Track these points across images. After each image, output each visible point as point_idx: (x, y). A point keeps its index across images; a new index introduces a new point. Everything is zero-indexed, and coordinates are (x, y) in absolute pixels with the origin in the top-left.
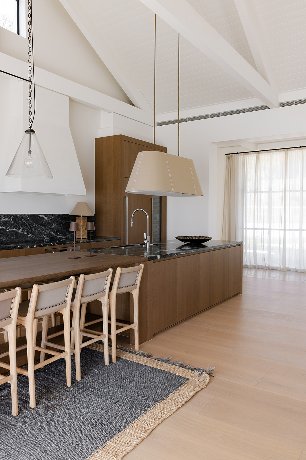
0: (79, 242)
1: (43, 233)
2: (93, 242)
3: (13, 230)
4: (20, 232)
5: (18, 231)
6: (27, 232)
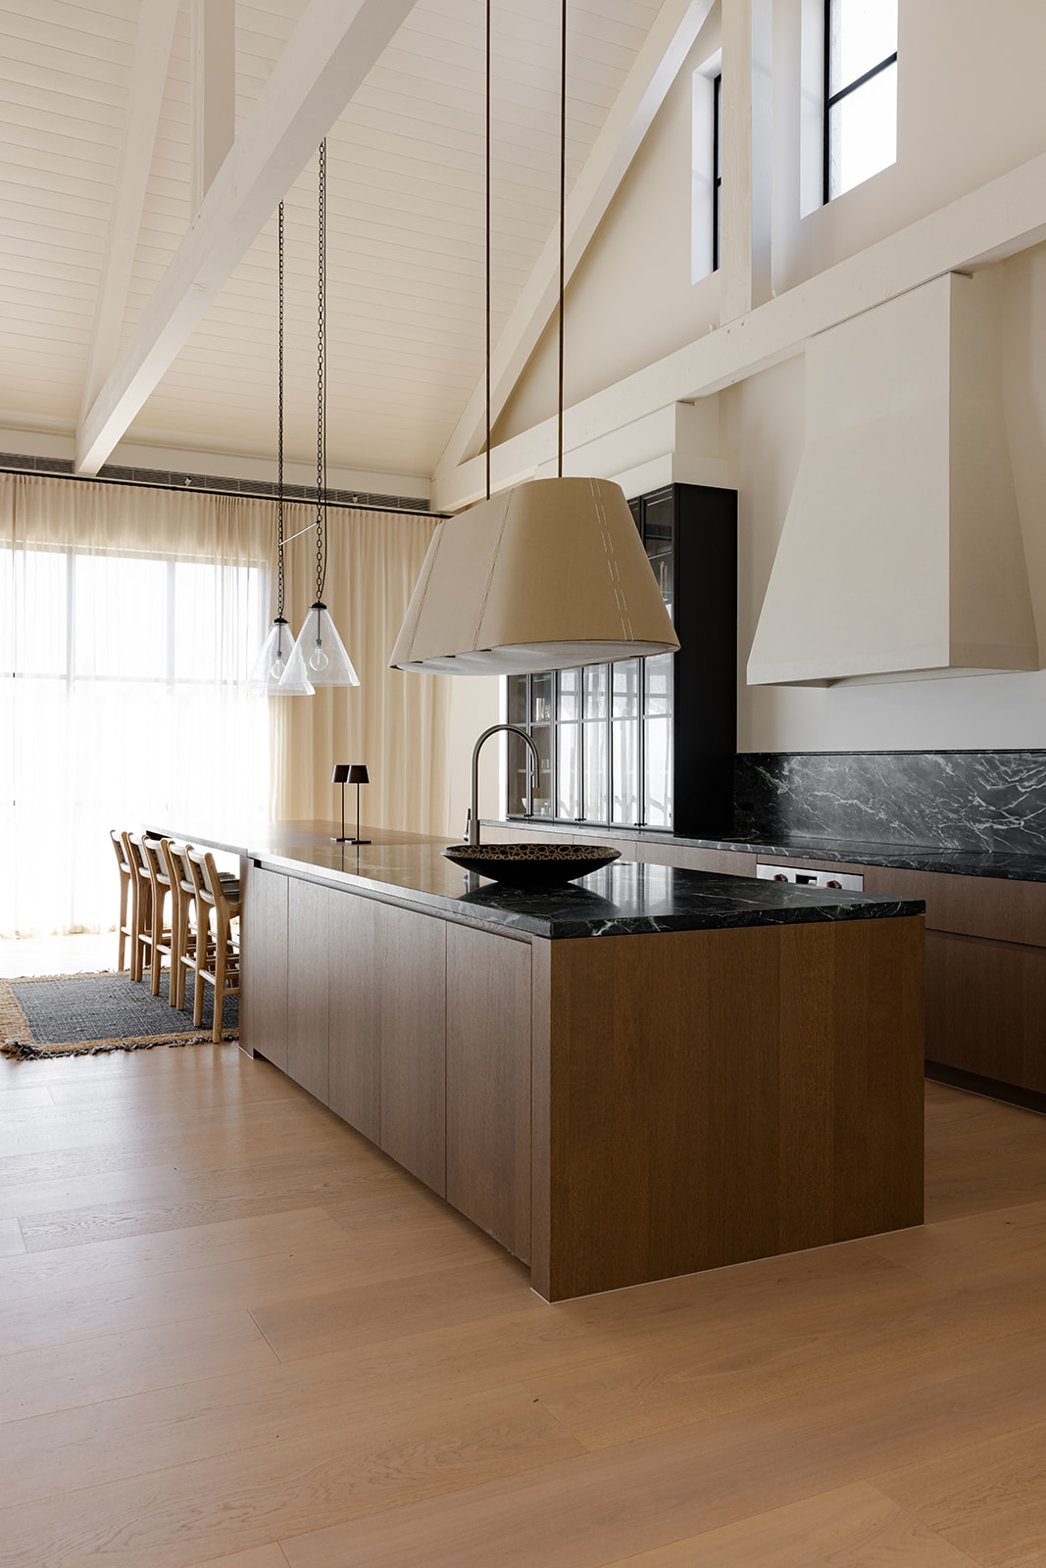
0: (860, 859)
1: (937, 823)
2: (917, 869)
3: (850, 802)
4: (868, 809)
5: (863, 807)
6: (887, 813)
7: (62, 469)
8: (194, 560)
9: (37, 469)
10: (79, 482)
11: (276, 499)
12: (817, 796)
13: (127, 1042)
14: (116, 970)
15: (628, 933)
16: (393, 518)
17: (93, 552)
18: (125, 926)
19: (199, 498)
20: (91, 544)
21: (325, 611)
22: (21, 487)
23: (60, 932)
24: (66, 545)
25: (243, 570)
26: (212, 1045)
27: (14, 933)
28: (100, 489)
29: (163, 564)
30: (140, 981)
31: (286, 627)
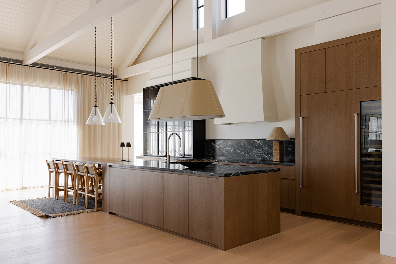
0: (245, 162)
1: (256, 154)
2: (259, 164)
3: (235, 150)
5: (238, 151)
6: (244, 152)
7: (20, 62)
8: (57, 89)
9: (12, 62)
10: (25, 66)
11: (94, 76)
12: (227, 149)
13: (63, 214)
14: (48, 197)
15: (236, 176)
16: (105, 79)
17: (29, 85)
18: (50, 185)
19: (58, 72)
20: (28, 83)
21: (113, 105)
22: (8, 67)
23: (19, 189)
24: (21, 83)
25: (70, 92)
26: (95, 212)
27: (6, 190)
28: (31, 68)
29: (48, 89)
30: (58, 199)
31: (97, 108)
